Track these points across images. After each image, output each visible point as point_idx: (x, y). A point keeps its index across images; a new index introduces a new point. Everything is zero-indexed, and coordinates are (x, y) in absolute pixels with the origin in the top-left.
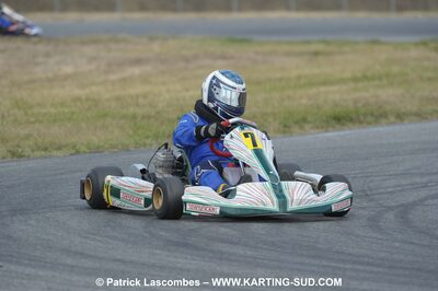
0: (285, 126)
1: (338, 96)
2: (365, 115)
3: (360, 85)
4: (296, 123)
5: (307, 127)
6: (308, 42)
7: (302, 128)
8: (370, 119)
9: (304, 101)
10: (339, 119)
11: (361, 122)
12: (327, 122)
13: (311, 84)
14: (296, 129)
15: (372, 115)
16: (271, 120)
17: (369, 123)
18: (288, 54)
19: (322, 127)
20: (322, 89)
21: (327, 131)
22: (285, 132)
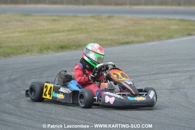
0: (41, 50)
1: (62, 38)
2: (73, 46)
3: (70, 33)
4: (45, 49)
5: (50, 51)
6: (52, 16)
7: (47, 51)
8: (74, 47)
9: (49, 39)
10: (63, 48)
11: (71, 49)
12: (58, 48)
13: (52, 32)
14: (45, 52)
15: (75, 46)
16: (35, 47)
17: (74, 49)
18: (44, 20)
19: (55, 51)
20: (57, 34)
21: (57, 53)
22: (40, 53)
